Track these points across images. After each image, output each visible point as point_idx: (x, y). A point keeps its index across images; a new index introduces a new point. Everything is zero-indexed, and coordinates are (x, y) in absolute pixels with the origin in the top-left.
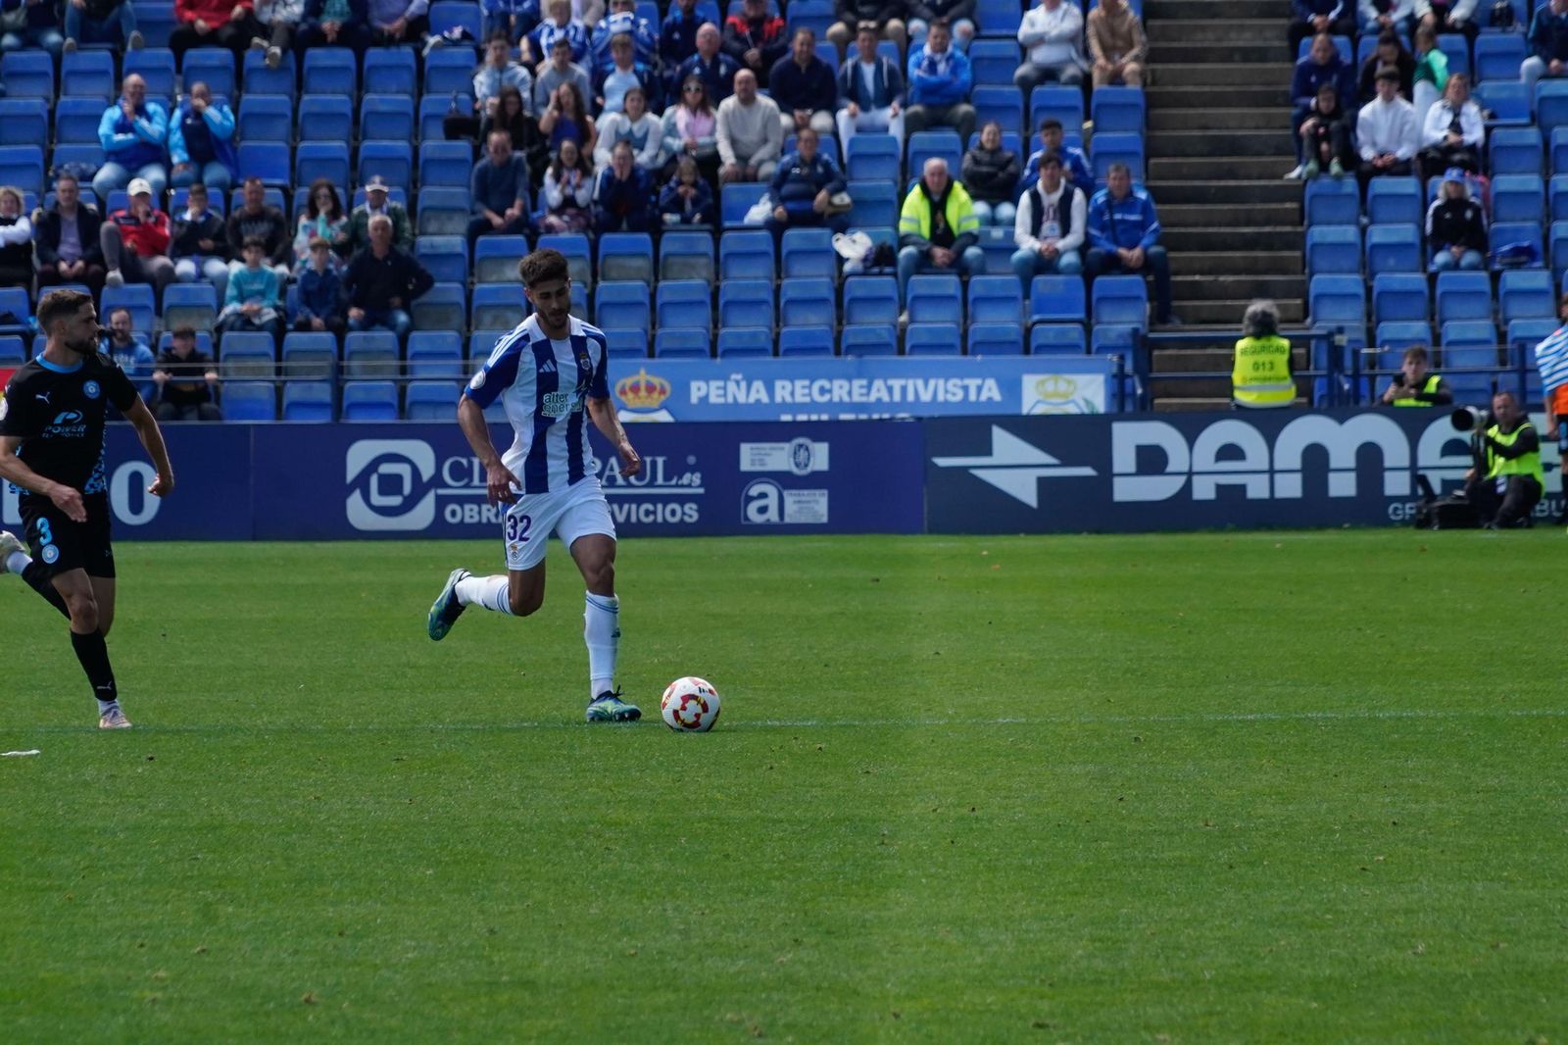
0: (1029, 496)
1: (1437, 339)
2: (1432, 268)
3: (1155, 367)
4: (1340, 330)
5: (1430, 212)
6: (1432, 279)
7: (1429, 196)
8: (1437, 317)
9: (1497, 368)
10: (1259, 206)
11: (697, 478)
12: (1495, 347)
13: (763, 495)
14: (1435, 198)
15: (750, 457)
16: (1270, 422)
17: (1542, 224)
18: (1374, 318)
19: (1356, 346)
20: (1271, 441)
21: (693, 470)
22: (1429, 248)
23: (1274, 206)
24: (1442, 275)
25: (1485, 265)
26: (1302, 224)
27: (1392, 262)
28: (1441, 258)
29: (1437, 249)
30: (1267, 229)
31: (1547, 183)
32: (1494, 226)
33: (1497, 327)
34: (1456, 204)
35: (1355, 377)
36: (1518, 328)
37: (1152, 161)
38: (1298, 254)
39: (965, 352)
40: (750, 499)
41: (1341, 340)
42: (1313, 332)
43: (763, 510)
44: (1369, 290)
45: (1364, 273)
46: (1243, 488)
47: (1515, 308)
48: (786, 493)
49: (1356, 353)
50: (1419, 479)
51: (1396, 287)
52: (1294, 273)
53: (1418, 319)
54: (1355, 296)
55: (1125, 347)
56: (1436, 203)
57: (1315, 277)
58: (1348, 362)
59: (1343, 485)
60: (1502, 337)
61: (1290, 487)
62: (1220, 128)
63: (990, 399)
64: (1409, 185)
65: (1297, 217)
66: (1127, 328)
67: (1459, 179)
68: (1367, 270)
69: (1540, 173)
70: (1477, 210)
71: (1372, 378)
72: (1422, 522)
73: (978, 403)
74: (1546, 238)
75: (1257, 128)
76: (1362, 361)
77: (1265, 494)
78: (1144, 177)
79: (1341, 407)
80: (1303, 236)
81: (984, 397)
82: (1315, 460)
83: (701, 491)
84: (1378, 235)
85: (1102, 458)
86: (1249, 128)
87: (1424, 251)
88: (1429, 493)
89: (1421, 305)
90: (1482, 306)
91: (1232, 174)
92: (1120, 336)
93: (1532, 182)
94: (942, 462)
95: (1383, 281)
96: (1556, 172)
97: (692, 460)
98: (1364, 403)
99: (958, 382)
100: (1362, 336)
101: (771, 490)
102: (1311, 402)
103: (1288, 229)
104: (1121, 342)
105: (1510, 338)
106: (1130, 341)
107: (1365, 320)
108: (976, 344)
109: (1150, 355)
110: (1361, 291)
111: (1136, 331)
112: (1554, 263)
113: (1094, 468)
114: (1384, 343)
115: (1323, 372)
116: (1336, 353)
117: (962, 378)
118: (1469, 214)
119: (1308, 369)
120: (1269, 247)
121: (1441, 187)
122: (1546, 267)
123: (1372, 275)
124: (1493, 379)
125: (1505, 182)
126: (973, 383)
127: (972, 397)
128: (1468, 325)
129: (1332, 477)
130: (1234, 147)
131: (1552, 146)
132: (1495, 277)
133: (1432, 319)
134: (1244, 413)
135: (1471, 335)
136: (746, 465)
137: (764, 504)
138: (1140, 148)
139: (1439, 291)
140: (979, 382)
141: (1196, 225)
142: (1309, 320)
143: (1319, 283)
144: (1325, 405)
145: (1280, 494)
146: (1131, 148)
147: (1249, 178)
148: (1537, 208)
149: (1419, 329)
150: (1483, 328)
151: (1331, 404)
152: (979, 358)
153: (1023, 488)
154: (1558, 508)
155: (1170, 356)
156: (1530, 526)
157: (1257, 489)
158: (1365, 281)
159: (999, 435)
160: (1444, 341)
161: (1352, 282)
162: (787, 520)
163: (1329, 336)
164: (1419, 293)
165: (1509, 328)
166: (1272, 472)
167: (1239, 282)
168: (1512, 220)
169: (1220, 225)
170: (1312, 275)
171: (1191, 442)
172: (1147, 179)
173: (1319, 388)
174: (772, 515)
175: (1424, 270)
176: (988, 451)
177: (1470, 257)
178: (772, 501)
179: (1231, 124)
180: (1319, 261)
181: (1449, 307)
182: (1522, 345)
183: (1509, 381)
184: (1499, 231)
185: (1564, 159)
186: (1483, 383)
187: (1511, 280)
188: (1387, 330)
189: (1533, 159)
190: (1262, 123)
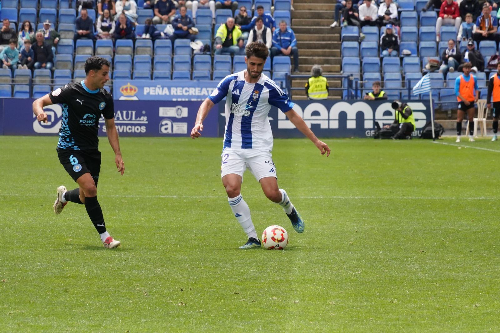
1: (383, 78)
2: (381, 56)
3: (293, 86)
4: (352, 75)
5: (382, 38)
6: (381, 59)
7: (381, 32)
8: (383, 72)
9: (402, 88)
10: (327, 35)
11: (145, 118)
12: (401, 81)
13: (166, 124)
14: (383, 33)
15: (163, 112)
16: (328, 104)
17: (416, 42)
18: (363, 72)
19: (357, 80)
21: (144, 115)
22: (381, 49)
23: (333, 35)
24: (385, 58)
25: (398, 55)
26: (340, 41)
27: (369, 54)
28: (385, 52)
29: (383, 50)
30: (329, 42)
31: (419, 29)
32: (402, 43)
33: (402, 75)
34: (390, 35)
35: (356, 90)
36: (408, 76)
37: (293, 20)
38: (339, 50)
40: (162, 125)
41: (351, 78)
42: (343, 75)
43: (166, 129)
44: (361, 62)
45: (360, 57)
46: (319, 125)
47: (407, 69)
48: (174, 124)
49: (356, 83)
50: (376, 124)
51: (370, 62)
52: (338, 56)
53: (376, 72)
54: (357, 64)
55: (283, 79)
56: (384, 35)
57: (345, 58)
58: (354, 85)
59: (351, 125)
60: (403, 78)
61: (335, 125)
62: (315, 10)
65: (339, 38)
66: (283, 73)
67: (390, 28)
68: (361, 56)
69: (416, 26)
70: (396, 38)
71: (362, 91)
72: (376, 137)
74: (418, 48)
75: (327, 10)
76: (359, 85)
77: (326, 127)
78: (290, 25)
79: (352, 100)
80: (341, 44)
82: (343, 116)
83: (147, 122)
84: (365, 45)
85: (275, 114)
86: (324, 10)
87: (379, 50)
88: (379, 128)
89: (377, 68)
90: (397, 68)
91: (318, 24)
92: (282, 75)
93: (414, 29)
94: (223, 115)
95: (365, 60)
96: (422, 26)
97: (144, 112)
98: (359, 98)
100: (359, 77)
101: (169, 123)
102: (342, 98)
103: (336, 42)
104: (282, 77)
105: (406, 78)
106: (285, 77)
107: (360, 72)
109: (291, 82)
110: (359, 63)
111: (286, 74)
112: (420, 54)
113: (272, 117)
114: (366, 79)
115: (346, 88)
116: (350, 82)
118: (394, 39)
119: (341, 87)
120: (330, 48)
122: (418, 56)
123: (362, 58)
124: (400, 91)
125: (405, 29)
128: (392, 74)
129: (348, 122)
130: (319, 16)
131: (421, 17)
132: (402, 59)
133: (381, 72)
135: (394, 78)
136: (161, 114)
137: (166, 127)
138: (289, 16)
139: (384, 63)
141: (306, 40)
142: (342, 72)
143: (345, 60)
144: (346, 98)
145: (331, 127)
146: (286, 15)
147: (324, 26)
148: (415, 37)
149: (377, 75)
150: (398, 76)
151: (348, 98)
154: (420, 133)
155: (297, 82)
156: (411, 139)
157: (324, 125)
158: (360, 59)
160: (385, 79)
161: (356, 60)
162: (174, 132)
163: (348, 77)
164: (377, 64)
165: (405, 75)
166: (329, 120)
167: (320, 59)
168: (407, 41)
169: (314, 41)
170: (343, 57)
171: (303, 110)
172: (291, 25)
173: (345, 93)
174: (169, 131)
175: (379, 56)
177: (394, 53)
178: (169, 126)
179: (318, 8)
180: (346, 53)
181: (386, 68)
182: (409, 80)
183: (405, 92)
184: (403, 45)
185: (424, 22)
186: (397, 93)
187: (407, 60)
188: (367, 75)
189: (415, 22)
190: (328, 8)
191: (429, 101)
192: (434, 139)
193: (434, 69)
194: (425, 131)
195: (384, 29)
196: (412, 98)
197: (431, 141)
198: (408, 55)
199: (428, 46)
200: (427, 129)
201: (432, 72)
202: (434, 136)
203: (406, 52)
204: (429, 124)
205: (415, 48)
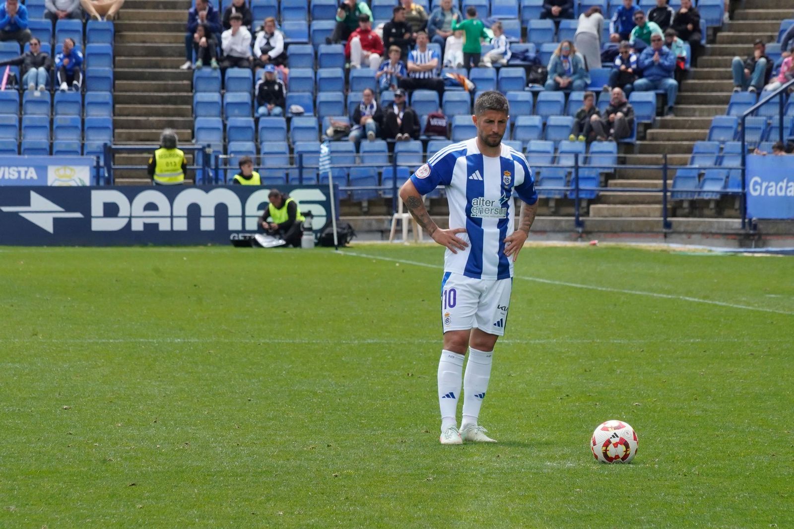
0: (49, 227)
1: (258, 151)
2: (256, 115)
3: (116, 163)
4: (209, 146)
5: (257, 87)
6: (257, 121)
7: (256, 78)
8: (259, 140)
9: (289, 166)
10: (170, 82)
12: (288, 155)
14: (260, 79)
16: (171, 192)
17: (312, 93)
18: (227, 140)
19: (217, 154)
20: (172, 201)
23: (180, 82)
24: (262, 119)
25: (283, 114)
26: (192, 91)
27: (236, 112)
28: (262, 110)
30: (174, 94)
31: (316, 73)
32: (290, 94)
33: (289, 146)
34: (270, 83)
35: (216, 170)
36: (300, 146)
37: (117, 58)
38: (189, 107)
39: (19, 153)
41: (208, 150)
42: (196, 147)
44: (225, 126)
45: (223, 117)
46: (157, 225)
47: (298, 136)
49: (217, 158)
51: (239, 124)
52: (187, 116)
53: (248, 141)
54: (218, 129)
55: (100, 153)
56: (261, 82)
57: (199, 119)
58: (213, 162)
59: (207, 224)
60: (291, 150)
61: (181, 225)
62: (151, 42)
63: (32, 178)
64: (246, 73)
65: (189, 89)
66: (101, 143)
67: (272, 70)
68: (224, 116)
69: (312, 68)
70: (280, 86)
71: (225, 170)
73: (25, 179)
74: (315, 102)
75: (170, 43)
76: (220, 162)
77: (168, 228)
78: (112, 66)
79: (207, 185)
80: (192, 97)
81: (28, 177)
82: (194, 211)
84: (230, 98)
85: (86, 208)
86: (166, 43)
87: (253, 106)
89: (250, 134)
90: (281, 135)
91: (157, 65)
92: (98, 147)
93: (308, 72)
94: (6, 209)
95: (231, 122)
96: (321, 67)
98: (220, 183)
99: (15, 169)
100: (221, 149)
102: (194, 182)
103: (185, 94)
104: (99, 150)
105: (296, 151)
106: (102, 149)
107: (222, 141)
108: (25, 149)
109: (114, 156)
110: (221, 126)
111: (105, 145)
112: (319, 113)
113: (82, 213)
114: (232, 152)
115: (201, 167)
116: (207, 157)
117: (17, 166)
118: (277, 87)
119: (193, 165)
120: (175, 103)
121: (261, 74)
122: (315, 116)
123: (227, 118)
124: (286, 171)
125: (295, 72)
126: (23, 170)
127: (23, 176)
128: (274, 144)
129: (202, 220)
130: (159, 52)
131: (319, 54)
132: (289, 120)
133: (257, 141)
134: (159, 187)
135: (276, 150)
138: (110, 52)
139: (260, 126)
140: (26, 169)
141: (138, 91)
142: (194, 141)
143: (200, 122)
144: (201, 183)
145: (176, 228)
146: (104, 51)
147: (165, 67)
148: (309, 86)
149: (249, 146)
150: (282, 146)
151: (204, 183)
152: (26, 157)
153: (46, 223)
155: (124, 157)
157: (164, 226)
158: (223, 121)
159: (34, 196)
160: (262, 152)
161: (216, 121)
163: (202, 150)
164: (250, 128)
165: (294, 147)
166: (172, 217)
167: (160, 121)
168: (298, 91)
169: (150, 91)
170: (196, 117)
171: (131, 201)
172: (115, 67)
173: (199, 175)
176: (28, 203)
179: (157, 40)
180: (200, 111)
181: (265, 135)
182: (301, 155)
183: (294, 173)
184: (292, 97)
185: (324, 61)
186: (281, 174)
187: (297, 122)
188: (234, 146)
189: (309, 61)
190: (173, 40)
191: (328, 186)
192: (337, 247)
193: (340, 135)
194: (323, 235)
195: (261, 73)
196: (305, 183)
197: (332, 250)
198: (299, 114)
199: (330, 99)
200: (328, 231)
201: (338, 140)
202: (336, 242)
203: (295, 108)
204: (329, 224)
205: (311, 103)
